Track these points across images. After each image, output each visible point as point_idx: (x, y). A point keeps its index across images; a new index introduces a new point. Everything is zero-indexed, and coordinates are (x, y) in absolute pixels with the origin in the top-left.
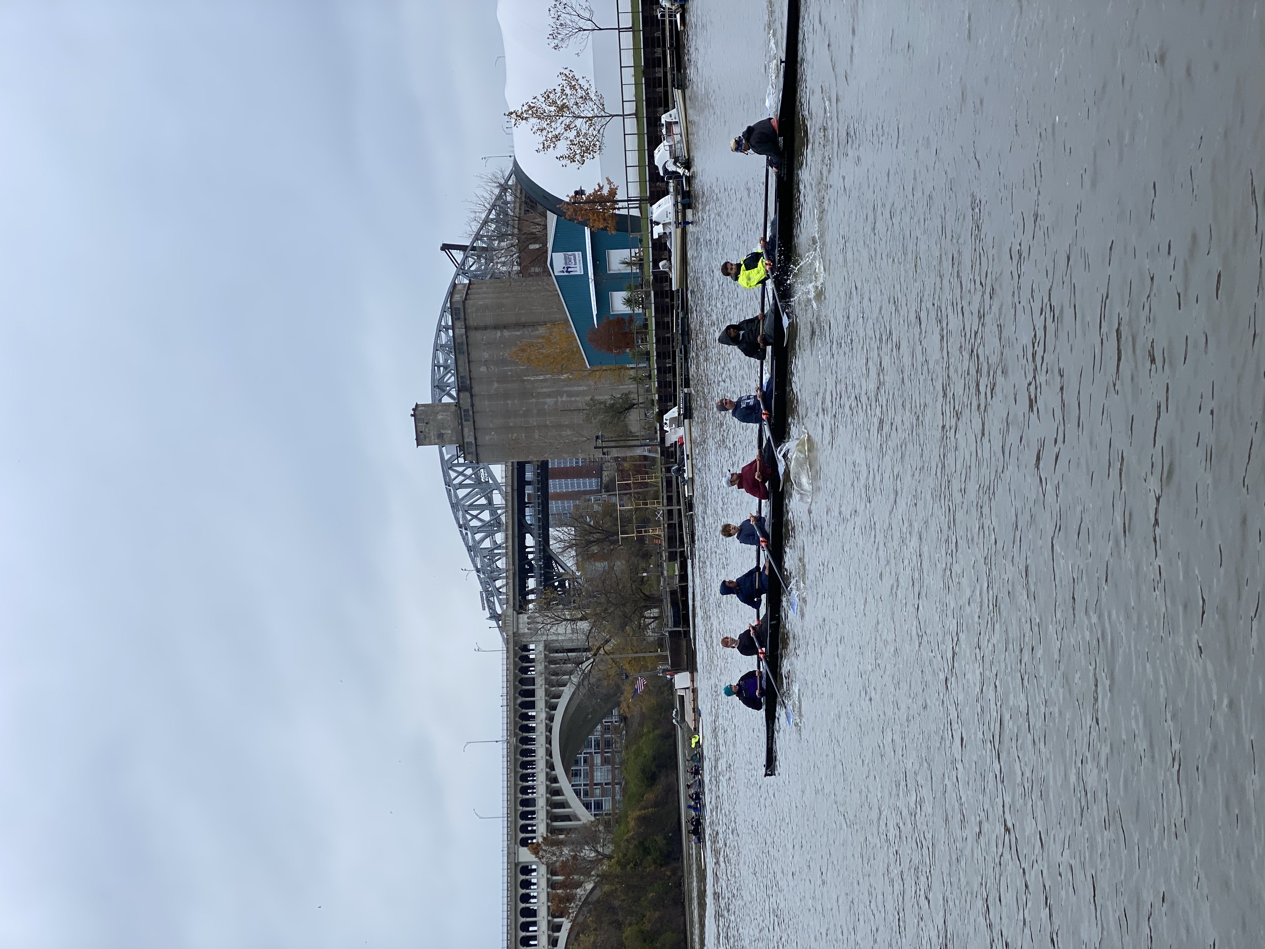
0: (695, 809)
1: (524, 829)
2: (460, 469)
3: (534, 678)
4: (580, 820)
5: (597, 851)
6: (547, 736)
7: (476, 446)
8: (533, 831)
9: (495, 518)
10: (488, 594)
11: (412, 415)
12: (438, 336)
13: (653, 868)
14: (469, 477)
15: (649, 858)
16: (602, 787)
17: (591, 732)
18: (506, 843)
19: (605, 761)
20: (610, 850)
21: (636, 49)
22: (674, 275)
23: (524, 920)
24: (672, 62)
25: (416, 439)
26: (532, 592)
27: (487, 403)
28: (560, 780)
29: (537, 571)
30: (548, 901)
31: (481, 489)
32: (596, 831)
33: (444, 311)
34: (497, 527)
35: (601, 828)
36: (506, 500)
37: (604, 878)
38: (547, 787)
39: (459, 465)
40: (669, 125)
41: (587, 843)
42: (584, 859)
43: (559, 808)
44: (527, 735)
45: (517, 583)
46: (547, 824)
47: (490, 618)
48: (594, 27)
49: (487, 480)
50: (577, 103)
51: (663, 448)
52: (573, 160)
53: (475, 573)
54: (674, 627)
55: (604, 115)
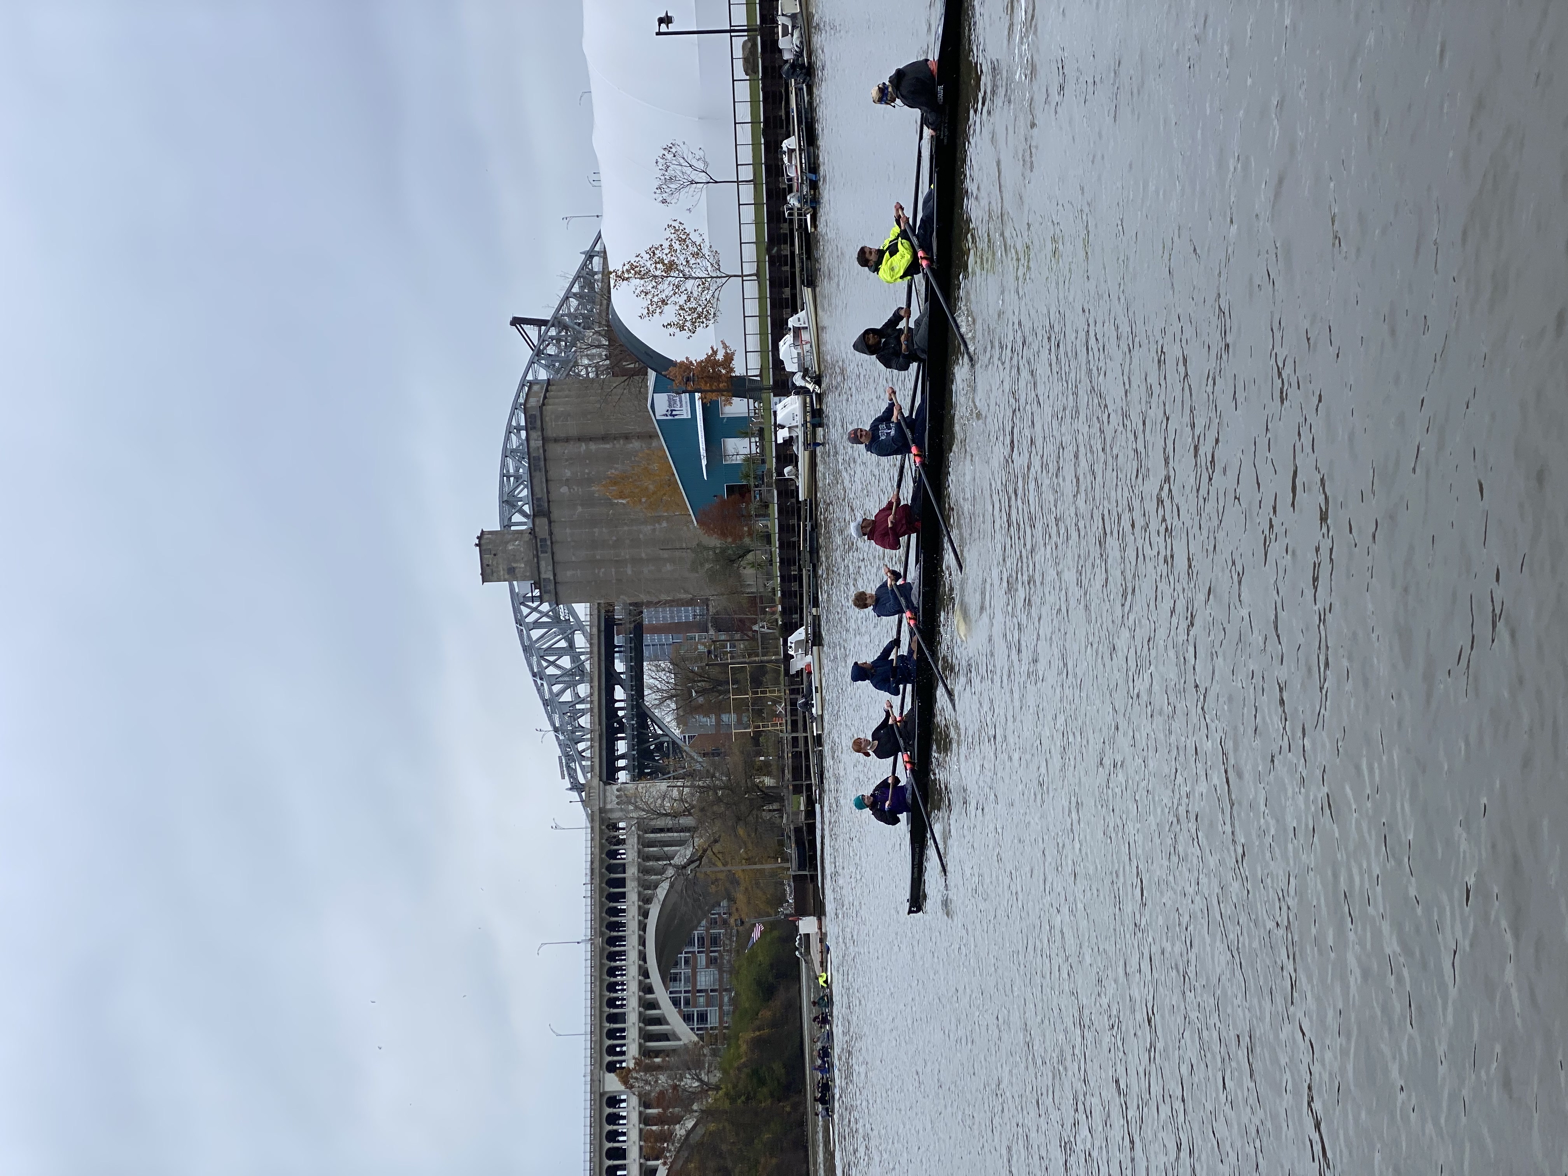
0: (821, 1069)
1: (611, 1051)
2: (534, 604)
3: (624, 864)
4: (680, 1040)
5: (700, 1080)
6: (640, 936)
7: (555, 583)
8: (623, 1053)
9: (578, 666)
10: (569, 758)
11: (477, 545)
12: (507, 439)
13: (769, 1102)
14: (546, 615)
15: (765, 1090)
16: (707, 995)
17: (695, 928)
18: (589, 1068)
19: (711, 962)
20: (717, 1079)
21: (758, 223)
22: (802, 484)
23: (611, 1163)
24: (801, 248)
25: (482, 574)
26: (622, 757)
27: (568, 531)
28: (655, 991)
29: (629, 730)
30: (640, 1140)
31: (560, 629)
32: (700, 1055)
33: (515, 408)
34: (579, 675)
35: (706, 1050)
36: (591, 644)
37: (707, 1114)
38: (640, 998)
39: (533, 599)
40: (797, 331)
41: (689, 1069)
42: (685, 1090)
43: (655, 1025)
44: (615, 934)
45: (604, 746)
46: (640, 1045)
47: (571, 789)
48: (709, 180)
49: (567, 618)
50: (688, 262)
51: (787, 670)
52: (682, 328)
53: (552, 734)
54: (799, 870)
55: (719, 274)
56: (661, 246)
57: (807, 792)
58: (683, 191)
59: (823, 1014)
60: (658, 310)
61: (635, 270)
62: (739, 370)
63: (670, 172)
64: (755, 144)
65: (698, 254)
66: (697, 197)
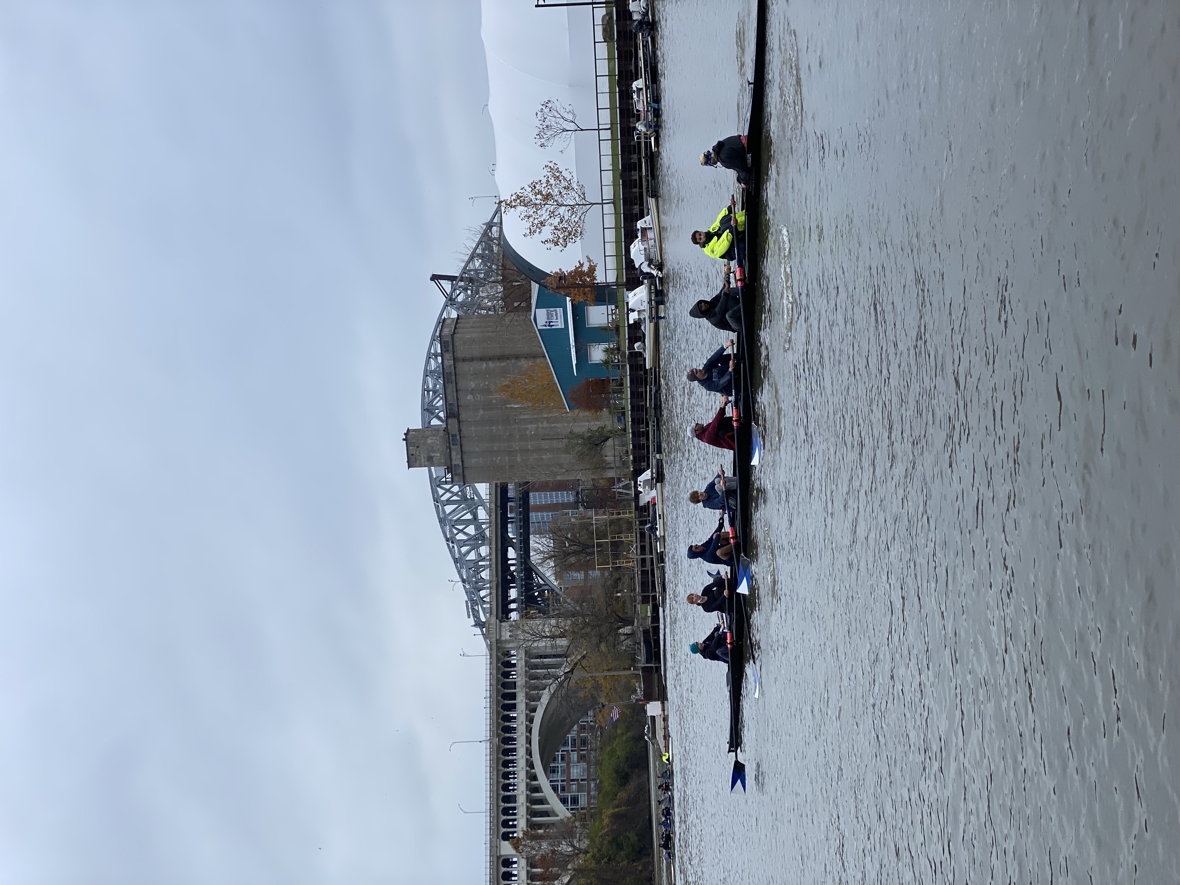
1: (505, 824)
2: (447, 487)
3: (515, 683)
4: (557, 816)
5: (573, 846)
6: (527, 737)
7: (463, 468)
8: (514, 826)
9: (480, 533)
10: (473, 602)
11: (404, 440)
12: (428, 362)
13: (625, 862)
14: (456, 494)
15: (622, 853)
16: (579, 784)
17: (569, 732)
18: (488, 837)
19: (581, 758)
20: (585, 845)
21: (614, 155)
22: (648, 356)
24: (647, 171)
25: (408, 462)
26: (513, 601)
27: (473, 428)
28: (539, 779)
29: (518, 581)
31: (468, 505)
32: (573, 827)
33: (433, 339)
34: (481, 540)
35: (577, 824)
36: (490, 516)
37: (579, 872)
38: (527, 784)
39: (446, 483)
41: (564, 838)
42: (562, 854)
43: (539, 805)
44: (508, 735)
45: (500, 593)
46: (527, 819)
47: (474, 625)
48: (576, 128)
49: (472, 497)
50: (560, 193)
51: (637, 505)
52: (556, 244)
53: (461, 584)
54: (647, 663)
55: (584, 203)
56: (540, 181)
57: (653, 601)
58: (557, 138)
59: (666, 783)
60: (538, 230)
61: (520, 200)
62: (600, 278)
63: (547, 123)
64: (611, 93)
65: (568, 188)
66: (567, 143)
